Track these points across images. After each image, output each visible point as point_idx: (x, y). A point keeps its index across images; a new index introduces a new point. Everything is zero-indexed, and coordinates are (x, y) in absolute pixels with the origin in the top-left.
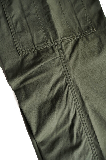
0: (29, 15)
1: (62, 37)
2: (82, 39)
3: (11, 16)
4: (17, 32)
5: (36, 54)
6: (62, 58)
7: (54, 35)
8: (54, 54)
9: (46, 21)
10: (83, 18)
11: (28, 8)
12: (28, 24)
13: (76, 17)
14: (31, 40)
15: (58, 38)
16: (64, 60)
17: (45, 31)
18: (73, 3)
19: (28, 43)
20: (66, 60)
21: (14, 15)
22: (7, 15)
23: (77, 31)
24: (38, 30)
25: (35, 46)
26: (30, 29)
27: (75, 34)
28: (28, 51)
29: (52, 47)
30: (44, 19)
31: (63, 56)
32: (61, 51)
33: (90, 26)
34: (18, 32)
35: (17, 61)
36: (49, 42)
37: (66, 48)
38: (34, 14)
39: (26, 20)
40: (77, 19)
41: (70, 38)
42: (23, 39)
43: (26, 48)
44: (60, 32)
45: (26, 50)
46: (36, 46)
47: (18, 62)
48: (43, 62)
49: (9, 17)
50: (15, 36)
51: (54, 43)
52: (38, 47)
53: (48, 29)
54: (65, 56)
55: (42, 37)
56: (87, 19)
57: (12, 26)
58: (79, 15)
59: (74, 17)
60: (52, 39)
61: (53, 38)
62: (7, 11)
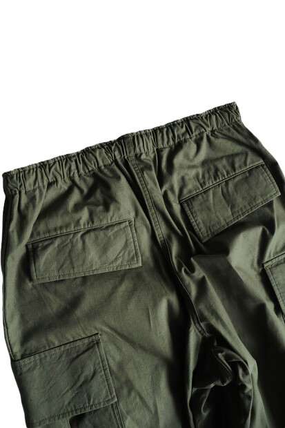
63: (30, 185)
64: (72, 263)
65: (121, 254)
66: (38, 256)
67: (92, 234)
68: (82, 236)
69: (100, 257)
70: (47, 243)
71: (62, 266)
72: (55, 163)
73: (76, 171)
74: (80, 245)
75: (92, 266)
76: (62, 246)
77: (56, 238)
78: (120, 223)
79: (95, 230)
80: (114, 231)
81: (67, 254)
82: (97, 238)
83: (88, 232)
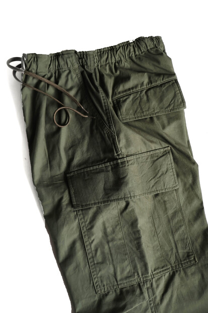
0: (113, 240)
1: (153, 270)
2: (180, 274)
3: (90, 241)
4: (95, 262)
5: (119, 293)
6: (151, 301)
7: (144, 269)
8: (142, 297)
9: (134, 249)
10: (182, 240)
11: (113, 231)
12: (110, 251)
13: (173, 238)
14: (113, 274)
15: (148, 273)
16: (154, 302)
17: (132, 262)
18: (170, 217)
19: (109, 278)
20: (157, 302)
21: (93, 240)
22: (85, 239)
23: (173, 260)
24: (123, 260)
25: (117, 282)
26: (112, 260)
27: (171, 264)
28: (108, 289)
29: (139, 285)
30: (131, 246)
31: (153, 297)
32: (150, 290)
33: (191, 254)
34: (97, 263)
35: (92, 300)
36: (136, 277)
37: (158, 286)
38: (120, 239)
39: (109, 245)
40: (174, 241)
41: (163, 271)
42: (103, 272)
43: (105, 284)
44: (151, 263)
45: (105, 287)
46: (119, 283)
47: (94, 302)
48: (128, 309)
49: (88, 243)
50: (93, 268)
51: (143, 279)
52: (121, 284)
53: (136, 258)
54: (155, 298)
55: (128, 270)
56: (187, 242)
57: (91, 255)
58: (177, 236)
59: (171, 238)
60: (140, 274)
61: (142, 272)
62: (86, 235)
63: (103, 62)
64: (141, 109)
65: (172, 102)
66: (121, 106)
67: (152, 91)
68: (146, 92)
69: (159, 105)
70: (125, 98)
71: (136, 112)
72: (120, 47)
73: (134, 53)
74: (145, 98)
75: (154, 110)
76: (135, 99)
77: (130, 94)
78: (169, 82)
79: (153, 88)
80: (166, 87)
81: (138, 104)
82: (155, 93)
83: (149, 89)
